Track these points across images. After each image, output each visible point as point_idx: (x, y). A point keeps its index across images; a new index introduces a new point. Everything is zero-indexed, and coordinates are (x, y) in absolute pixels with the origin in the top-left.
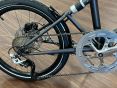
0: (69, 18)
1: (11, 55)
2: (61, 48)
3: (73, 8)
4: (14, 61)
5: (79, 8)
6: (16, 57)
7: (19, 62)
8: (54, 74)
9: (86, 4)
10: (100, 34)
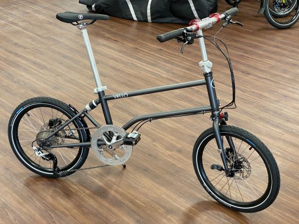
0: (85, 115)
1: (34, 148)
2: (81, 141)
3: (88, 107)
4: (37, 153)
5: (92, 107)
6: (39, 150)
7: (42, 155)
8: (78, 167)
9: (97, 104)
10: (110, 128)
